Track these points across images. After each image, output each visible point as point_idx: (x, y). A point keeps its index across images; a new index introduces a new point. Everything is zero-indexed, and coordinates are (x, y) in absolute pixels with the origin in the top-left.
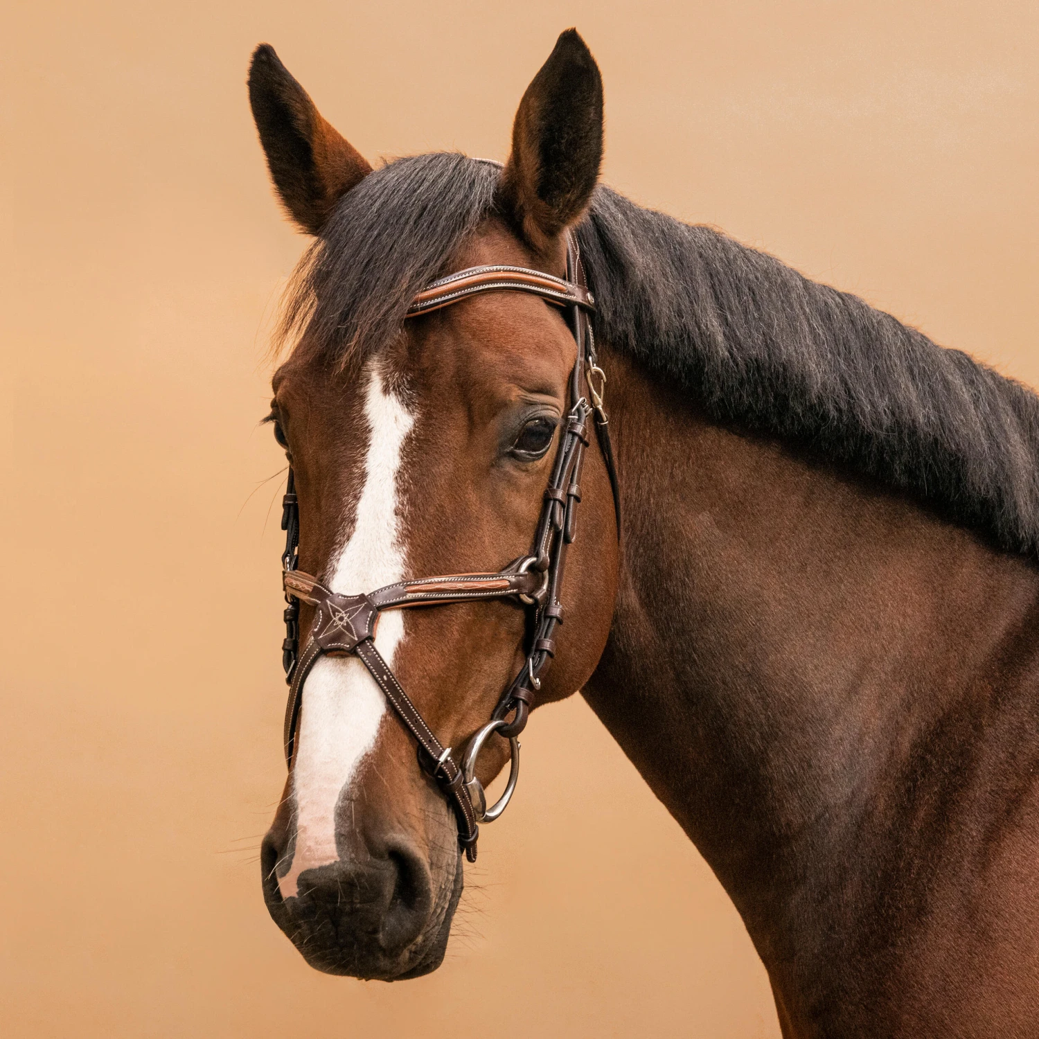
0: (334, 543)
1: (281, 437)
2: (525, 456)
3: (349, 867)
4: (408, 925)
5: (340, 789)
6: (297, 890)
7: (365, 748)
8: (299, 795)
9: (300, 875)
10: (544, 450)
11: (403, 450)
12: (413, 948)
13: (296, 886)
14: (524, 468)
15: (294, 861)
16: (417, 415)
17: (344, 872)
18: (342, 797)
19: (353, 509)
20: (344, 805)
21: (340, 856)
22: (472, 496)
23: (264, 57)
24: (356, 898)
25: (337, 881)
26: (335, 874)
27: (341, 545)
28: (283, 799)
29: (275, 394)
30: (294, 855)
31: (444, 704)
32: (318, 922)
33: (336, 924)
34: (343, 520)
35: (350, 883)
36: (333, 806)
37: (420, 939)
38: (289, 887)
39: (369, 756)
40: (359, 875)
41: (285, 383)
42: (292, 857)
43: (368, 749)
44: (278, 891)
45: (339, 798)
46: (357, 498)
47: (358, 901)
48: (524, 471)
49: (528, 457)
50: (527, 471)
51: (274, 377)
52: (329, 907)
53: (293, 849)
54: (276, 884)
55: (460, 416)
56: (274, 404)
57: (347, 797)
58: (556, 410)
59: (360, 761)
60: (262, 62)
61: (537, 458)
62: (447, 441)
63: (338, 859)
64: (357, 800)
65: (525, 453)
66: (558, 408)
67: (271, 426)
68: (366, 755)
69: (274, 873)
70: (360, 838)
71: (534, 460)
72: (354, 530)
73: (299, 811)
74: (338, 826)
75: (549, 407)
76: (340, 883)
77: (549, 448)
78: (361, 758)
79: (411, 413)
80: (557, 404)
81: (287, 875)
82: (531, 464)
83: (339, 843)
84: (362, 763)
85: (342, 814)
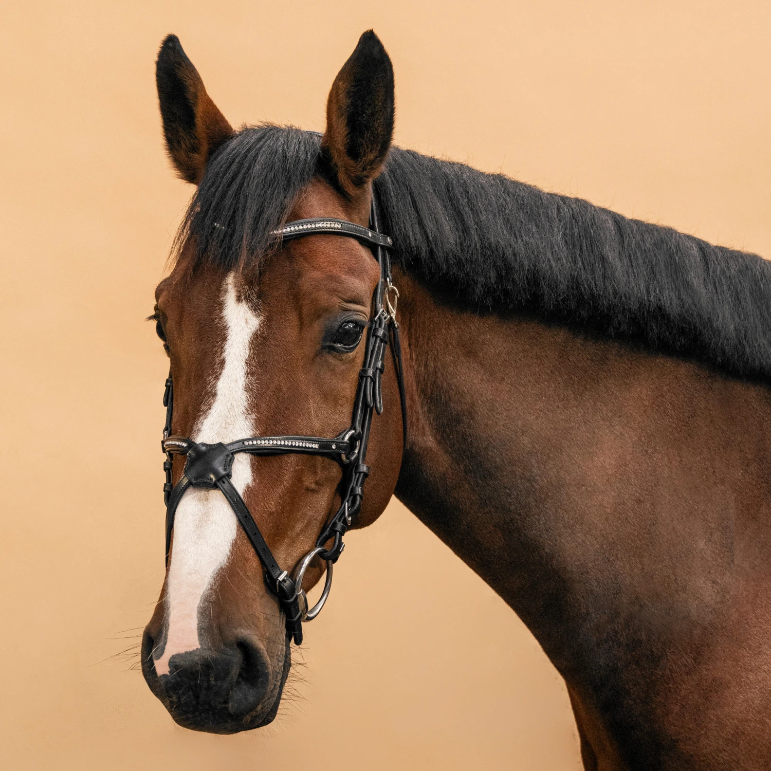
0: (199, 411)
1: (161, 332)
2: (340, 349)
3: (207, 654)
4: (251, 699)
5: (202, 593)
6: (169, 670)
7: (220, 563)
8: (171, 598)
9: (171, 658)
10: (355, 345)
11: (252, 343)
12: (254, 714)
13: (168, 667)
14: (340, 358)
15: (167, 647)
16: (262, 318)
17: (203, 657)
18: (203, 600)
19: (214, 386)
20: (205, 605)
21: (201, 644)
22: (302, 377)
23: (171, 44)
24: (212, 677)
25: (197, 663)
26: (197, 658)
27: (205, 412)
28: (159, 600)
29: (157, 301)
30: (166, 642)
31: (280, 532)
32: (184, 694)
33: (197, 697)
34: (206, 394)
35: (207, 666)
36: (196, 606)
37: (259, 707)
38: (162, 667)
39: (223, 570)
40: (215, 660)
41: (165, 293)
42: (165, 644)
43: (223, 565)
44: (154, 670)
45: (201, 601)
46: (217, 378)
47: (213, 679)
48: (340, 360)
49: (343, 349)
50: (341, 360)
51: (157, 289)
52: (192, 683)
53: (166, 638)
54: (153, 664)
55: (293, 318)
56: (156, 308)
57: (206, 599)
58: (364, 315)
59: (217, 573)
60: (169, 48)
61: (349, 351)
62: (284, 337)
63: (199, 647)
64: (214, 602)
65: (341, 347)
66: (366, 315)
67: (154, 323)
68: (221, 568)
69: (152, 656)
70: (216, 631)
71: (347, 352)
72: (214, 402)
73: (171, 609)
74: (200, 621)
75: (359, 313)
76: (201, 665)
77: (358, 343)
78: (217, 571)
79: (258, 316)
80: (365, 311)
81: (161, 658)
82: (345, 355)
83: (200, 635)
84: (218, 574)
85: (203, 613)
